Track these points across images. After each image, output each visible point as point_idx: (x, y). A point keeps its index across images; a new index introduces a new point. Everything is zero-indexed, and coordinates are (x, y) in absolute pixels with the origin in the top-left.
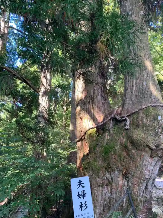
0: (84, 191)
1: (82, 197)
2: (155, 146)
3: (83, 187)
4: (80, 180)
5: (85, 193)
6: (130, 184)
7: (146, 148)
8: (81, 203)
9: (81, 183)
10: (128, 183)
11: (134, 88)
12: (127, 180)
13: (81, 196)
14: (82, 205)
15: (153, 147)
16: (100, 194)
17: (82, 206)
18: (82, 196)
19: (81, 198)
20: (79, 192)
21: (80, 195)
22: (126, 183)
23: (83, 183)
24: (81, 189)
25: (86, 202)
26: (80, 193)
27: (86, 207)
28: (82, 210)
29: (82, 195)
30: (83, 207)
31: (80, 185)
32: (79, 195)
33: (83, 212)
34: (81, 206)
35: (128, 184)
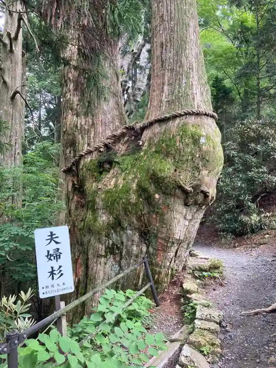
0: (58, 249)
1: (54, 259)
2: (192, 187)
3: (57, 243)
4: (51, 233)
5: (61, 253)
6: (151, 250)
7: (177, 190)
8: (52, 268)
9: (53, 237)
10: (148, 248)
11: (166, 88)
12: (146, 244)
13: (52, 258)
14: (53, 270)
15: (189, 189)
16: (102, 268)
17: (54, 272)
18: (54, 257)
19: (52, 260)
20: (48, 252)
21: (51, 255)
22: (144, 249)
23: (57, 237)
24: (53, 246)
25: (60, 267)
26: (51, 252)
27: (60, 274)
28: (53, 279)
29: (55, 255)
30: (55, 274)
31: (52, 239)
32: (49, 256)
33: (55, 282)
34: (52, 273)
35: (148, 250)
